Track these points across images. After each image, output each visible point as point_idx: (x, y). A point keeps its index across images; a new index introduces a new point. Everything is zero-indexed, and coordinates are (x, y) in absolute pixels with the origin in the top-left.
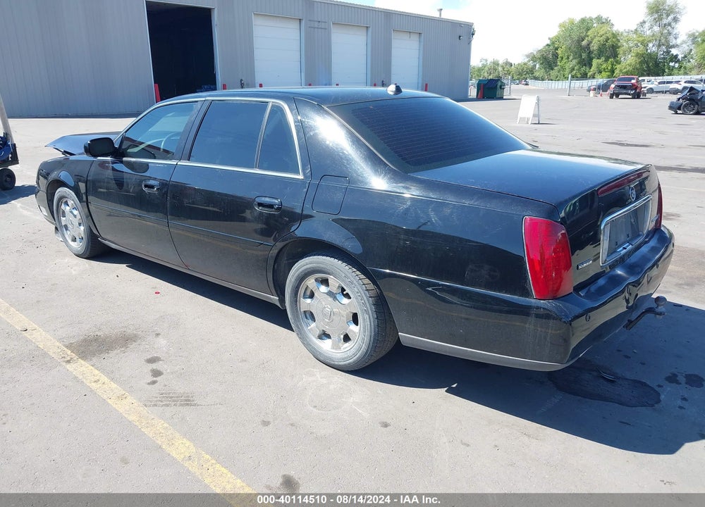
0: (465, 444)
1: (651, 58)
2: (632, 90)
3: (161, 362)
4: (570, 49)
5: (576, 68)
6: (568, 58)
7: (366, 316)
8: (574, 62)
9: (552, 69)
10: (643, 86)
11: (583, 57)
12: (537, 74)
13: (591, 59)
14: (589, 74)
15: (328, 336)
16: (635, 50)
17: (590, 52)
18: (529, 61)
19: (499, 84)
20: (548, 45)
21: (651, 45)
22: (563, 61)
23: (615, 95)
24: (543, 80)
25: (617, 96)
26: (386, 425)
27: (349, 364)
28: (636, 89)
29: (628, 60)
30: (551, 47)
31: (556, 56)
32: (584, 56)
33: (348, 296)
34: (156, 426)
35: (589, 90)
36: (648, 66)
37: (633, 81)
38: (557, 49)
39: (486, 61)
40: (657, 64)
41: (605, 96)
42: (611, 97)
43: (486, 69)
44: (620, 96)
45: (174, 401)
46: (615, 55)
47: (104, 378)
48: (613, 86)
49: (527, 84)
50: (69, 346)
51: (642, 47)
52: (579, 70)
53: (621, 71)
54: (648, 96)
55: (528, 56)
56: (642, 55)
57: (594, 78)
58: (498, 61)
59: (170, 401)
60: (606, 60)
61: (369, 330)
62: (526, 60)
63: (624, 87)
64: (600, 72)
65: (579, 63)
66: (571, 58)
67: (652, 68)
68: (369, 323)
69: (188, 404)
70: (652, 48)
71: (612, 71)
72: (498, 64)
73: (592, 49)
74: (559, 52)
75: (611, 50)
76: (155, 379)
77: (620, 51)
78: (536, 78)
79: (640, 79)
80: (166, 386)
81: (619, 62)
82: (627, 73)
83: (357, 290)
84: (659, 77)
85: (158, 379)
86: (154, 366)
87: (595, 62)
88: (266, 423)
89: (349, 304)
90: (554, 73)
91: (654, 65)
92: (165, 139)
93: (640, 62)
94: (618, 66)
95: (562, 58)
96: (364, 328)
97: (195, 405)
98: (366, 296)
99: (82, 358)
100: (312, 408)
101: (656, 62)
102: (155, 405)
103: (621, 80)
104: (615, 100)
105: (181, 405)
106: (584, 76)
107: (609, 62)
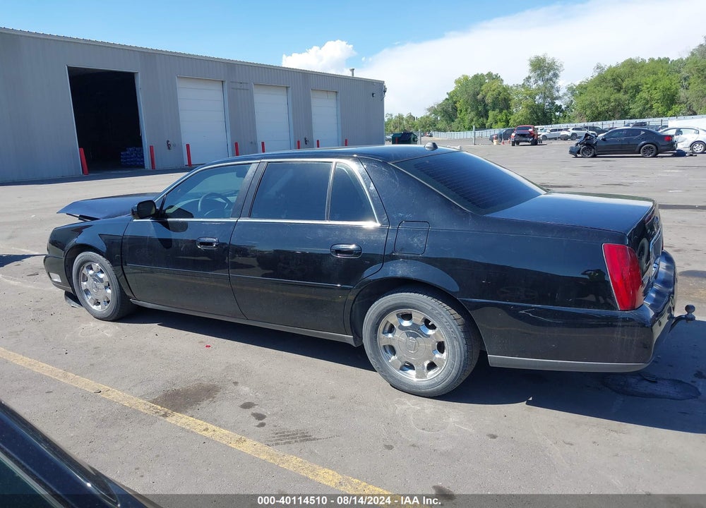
0: (568, 444)
1: (539, 109)
2: (530, 138)
3: (256, 407)
4: (467, 102)
5: (474, 119)
6: (466, 110)
7: (456, 343)
8: (473, 114)
9: (453, 121)
10: (539, 133)
11: (480, 110)
12: (439, 126)
13: (487, 111)
14: (487, 125)
15: (411, 367)
16: (524, 102)
17: (485, 105)
18: (430, 115)
19: (412, 136)
20: (446, 99)
21: (537, 97)
22: (463, 114)
23: (516, 143)
24: (445, 131)
25: (518, 144)
26: (494, 437)
27: (437, 390)
28: (533, 137)
29: (519, 112)
30: (450, 101)
31: (455, 109)
32: (480, 108)
33: (433, 327)
34: (292, 461)
35: (492, 139)
36: (538, 117)
37: (530, 130)
38: (455, 103)
39: (391, 115)
40: (544, 114)
41: (507, 144)
42: (513, 145)
43: (392, 123)
44: (521, 144)
45: (293, 438)
46: (508, 107)
47: (211, 427)
48: (513, 134)
49: (431, 136)
50: (155, 401)
51: (530, 100)
52: (477, 120)
53: (514, 120)
54: (544, 142)
55: (429, 110)
56: (531, 107)
57: (491, 128)
58: (402, 116)
59: (289, 439)
60: (501, 111)
61: (459, 355)
62: (428, 114)
63: (523, 135)
64: (496, 122)
65: (477, 115)
66: (469, 110)
67: (540, 118)
68: (459, 349)
69: (307, 440)
70: (539, 100)
71: (507, 122)
72: (403, 119)
73: (486, 102)
74: (458, 105)
75: (503, 102)
76: (261, 422)
77: (512, 103)
78: (439, 130)
79: (536, 127)
80: (276, 426)
81: (511, 114)
82: (520, 123)
83: (445, 320)
84: (549, 126)
85: (264, 421)
86: (253, 410)
87: (491, 113)
88: (390, 447)
89: (435, 334)
90: (454, 125)
91: (544, 115)
92: (201, 199)
93: (530, 113)
94: (512, 117)
95: (461, 111)
96: (454, 354)
97: (314, 439)
98: (455, 324)
99: (177, 411)
100: (422, 431)
101: (544, 113)
102: (278, 444)
103: (519, 129)
104: (516, 147)
105: (301, 441)
106: (483, 127)
107: (503, 114)
